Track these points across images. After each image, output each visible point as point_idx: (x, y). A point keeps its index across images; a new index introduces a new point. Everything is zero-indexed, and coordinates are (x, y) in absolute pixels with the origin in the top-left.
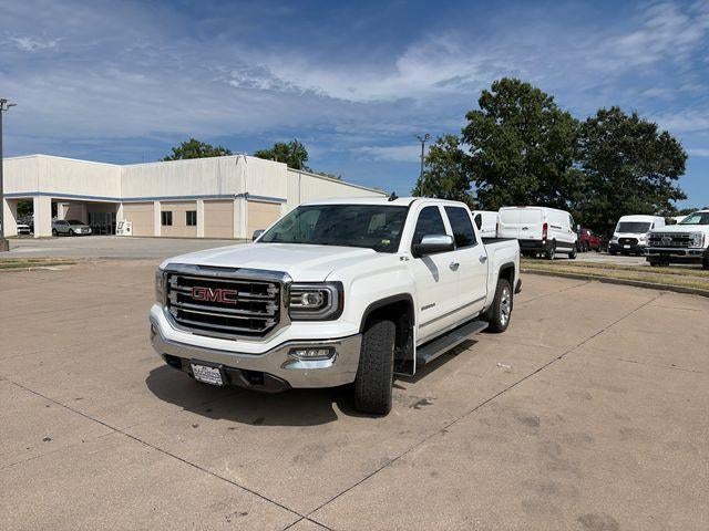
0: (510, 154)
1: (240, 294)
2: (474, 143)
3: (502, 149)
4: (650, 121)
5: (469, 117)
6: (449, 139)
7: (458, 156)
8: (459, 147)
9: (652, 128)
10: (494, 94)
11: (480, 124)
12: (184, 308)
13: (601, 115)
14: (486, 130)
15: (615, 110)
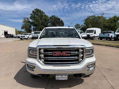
0: (39, 22)
1: (71, 52)
2: (32, 19)
3: (37, 21)
4: (59, 18)
5: (31, 15)
6: (27, 18)
7: (29, 22)
8: (29, 20)
9: (60, 19)
10: (35, 11)
11: (33, 16)
12: (49, 59)
13: (52, 16)
14: (34, 17)
15: (54, 16)
